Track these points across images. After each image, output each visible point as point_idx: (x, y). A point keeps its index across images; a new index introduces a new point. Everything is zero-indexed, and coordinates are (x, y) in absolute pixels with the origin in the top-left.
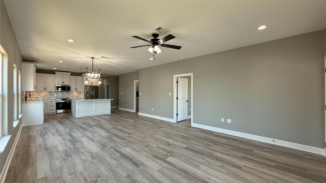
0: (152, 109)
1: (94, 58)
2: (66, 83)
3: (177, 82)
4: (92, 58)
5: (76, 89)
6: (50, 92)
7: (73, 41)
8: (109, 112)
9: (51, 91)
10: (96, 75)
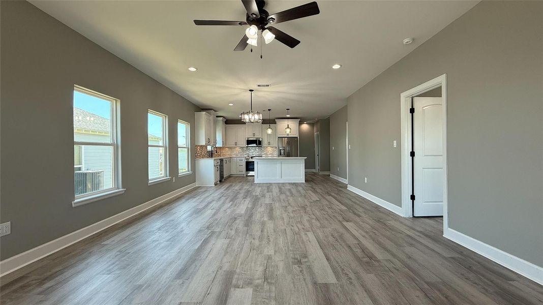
0: (366, 178)
1: (252, 91)
2: (258, 136)
3: (412, 111)
4: (250, 90)
5: (269, 143)
6: (242, 148)
7: (195, 70)
8: (301, 178)
9: (242, 146)
10: (257, 117)
